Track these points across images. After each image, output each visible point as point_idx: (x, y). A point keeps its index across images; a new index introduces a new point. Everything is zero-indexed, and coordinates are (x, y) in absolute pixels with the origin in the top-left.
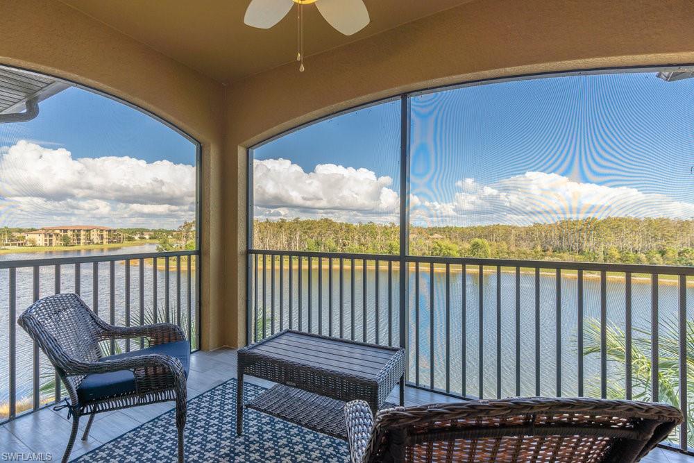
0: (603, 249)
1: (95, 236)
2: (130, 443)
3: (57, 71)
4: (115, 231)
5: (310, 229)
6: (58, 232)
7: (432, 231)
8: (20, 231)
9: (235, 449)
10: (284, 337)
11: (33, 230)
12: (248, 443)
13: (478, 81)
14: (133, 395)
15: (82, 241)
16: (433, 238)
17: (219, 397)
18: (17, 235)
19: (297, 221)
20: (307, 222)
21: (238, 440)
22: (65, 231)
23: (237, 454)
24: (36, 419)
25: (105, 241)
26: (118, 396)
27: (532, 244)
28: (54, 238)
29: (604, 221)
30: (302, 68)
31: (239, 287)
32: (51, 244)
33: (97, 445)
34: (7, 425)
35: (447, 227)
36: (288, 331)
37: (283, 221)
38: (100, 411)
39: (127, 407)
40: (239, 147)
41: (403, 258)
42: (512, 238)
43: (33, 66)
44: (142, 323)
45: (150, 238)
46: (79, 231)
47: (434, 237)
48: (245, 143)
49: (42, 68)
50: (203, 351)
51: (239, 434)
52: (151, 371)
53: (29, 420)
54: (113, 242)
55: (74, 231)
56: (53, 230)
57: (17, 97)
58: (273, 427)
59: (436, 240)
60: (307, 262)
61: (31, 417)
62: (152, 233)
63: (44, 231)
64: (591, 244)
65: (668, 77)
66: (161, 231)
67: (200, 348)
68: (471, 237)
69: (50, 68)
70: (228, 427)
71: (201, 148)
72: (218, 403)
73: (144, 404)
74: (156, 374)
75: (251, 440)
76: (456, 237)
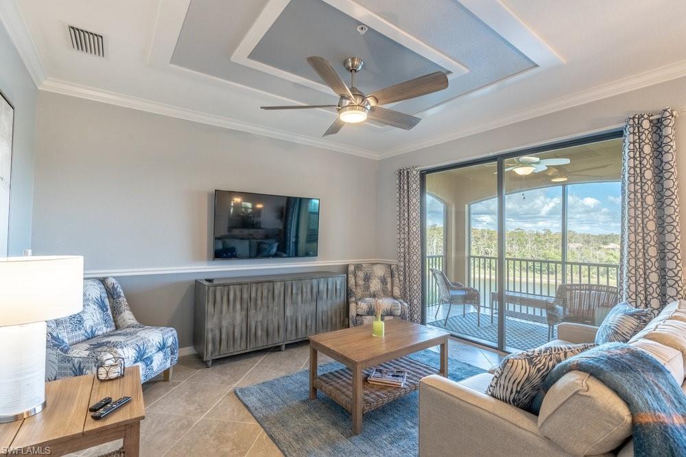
40: (466, 205)
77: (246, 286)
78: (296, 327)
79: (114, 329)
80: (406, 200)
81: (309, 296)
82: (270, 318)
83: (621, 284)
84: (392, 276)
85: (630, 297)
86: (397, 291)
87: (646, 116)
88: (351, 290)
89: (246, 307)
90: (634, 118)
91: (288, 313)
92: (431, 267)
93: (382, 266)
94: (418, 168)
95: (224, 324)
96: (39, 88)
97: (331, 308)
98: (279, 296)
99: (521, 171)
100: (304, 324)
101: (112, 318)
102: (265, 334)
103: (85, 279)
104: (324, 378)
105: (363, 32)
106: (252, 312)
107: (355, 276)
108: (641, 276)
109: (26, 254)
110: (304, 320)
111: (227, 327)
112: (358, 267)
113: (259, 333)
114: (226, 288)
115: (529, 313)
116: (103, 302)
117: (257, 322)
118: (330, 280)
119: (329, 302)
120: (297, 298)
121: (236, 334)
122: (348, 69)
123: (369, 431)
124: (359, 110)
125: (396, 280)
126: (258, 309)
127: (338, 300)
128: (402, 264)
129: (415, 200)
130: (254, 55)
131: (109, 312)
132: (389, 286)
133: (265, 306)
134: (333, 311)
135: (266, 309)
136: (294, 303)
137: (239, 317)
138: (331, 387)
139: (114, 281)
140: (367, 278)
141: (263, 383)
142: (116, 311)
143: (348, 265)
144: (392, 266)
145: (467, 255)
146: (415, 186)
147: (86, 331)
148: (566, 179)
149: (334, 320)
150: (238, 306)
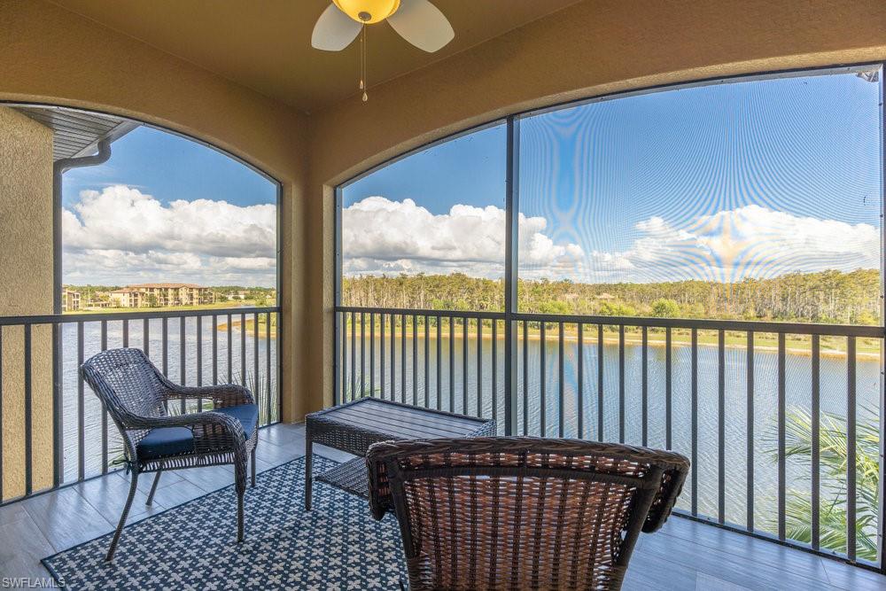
0: (849, 315)
1: (183, 295)
2: (193, 510)
3: (123, 111)
4: (206, 289)
5: (437, 286)
6: (143, 290)
7: (599, 289)
8: (104, 289)
9: (300, 523)
10: (364, 405)
11: (117, 288)
12: (316, 518)
13: (597, 96)
14: (192, 455)
15: (171, 302)
16: (601, 299)
17: (293, 472)
18: (100, 294)
19: (421, 276)
20: (434, 278)
21: (305, 515)
22: (152, 289)
23: (302, 529)
24: (105, 483)
25: (195, 301)
26: (177, 454)
27: (742, 307)
28: (139, 298)
29: (852, 275)
30: (365, 98)
31: (325, 350)
32: (136, 305)
33: (160, 510)
34: (76, 487)
35: (620, 284)
36: (369, 399)
37: (404, 277)
38: (166, 469)
39: (186, 467)
40: (324, 186)
41: (510, 316)
42: (712, 299)
43: (100, 107)
44: (215, 382)
45: (246, 299)
46: (166, 289)
47: (602, 297)
48: (330, 181)
49: (108, 108)
50: (284, 423)
51: (308, 509)
52: (210, 431)
53: (98, 483)
54: (203, 303)
55: (161, 289)
56: (138, 289)
57: (89, 139)
58: (347, 504)
59: (604, 301)
60: (436, 328)
61: (99, 481)
62: (248, 292)
63: (128, 290)
64: (832, 307)
65: (870, 77)
66: (260, 290)
67: (281, 420)
68: (653, 297)
69: (117, 108)
70: (298, 501)
71: (282, 188)
72: (291, 477)
73: (204, 466)
74: (215, 435)
75: (319, 515)
76: (632, 297)
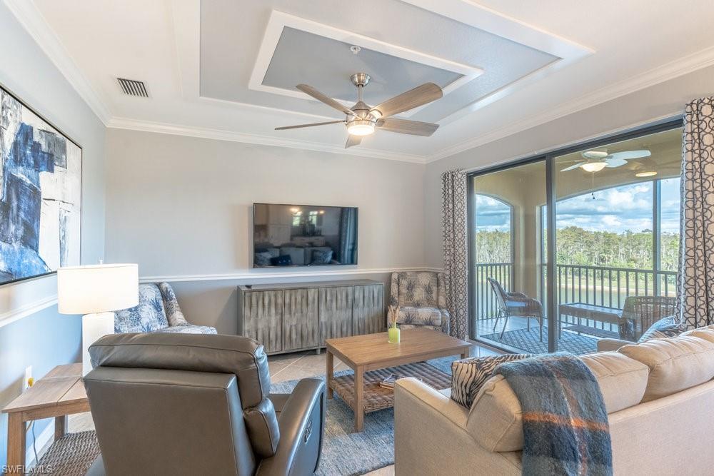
40: (536, 207)
77: (280, 292)
78: (331, 332)
79: (167, 326)
80: (451, 206)
81: (344, 302)
82: (305, 323)
83: (679, 296)
84: (438, 285)
85: (687, 312)
86: (442, 301)
87: (706, 101)
88: (393, 299)
89: (280, 311)
90: (692, 103)
91: (323, 319)
92: (489, 276)
93: (428, 275)
94: (463, 171)
95: (260, 326)
96: (107, 126)
97: (368, 315)
98: (313, 302)
99: (590, 167)
100: (339, 331)
101: (165, 317)
102: (299, 336)
103: (140, 284)
104: (341, 380)
105: (356, 52)
106: (287, 316)
107: (398, 284)
108: (700, 287)
109: (98, 262)
110: (339, 326)
111: (263, 329)
112: (402, 275)
113: (294, 336)
114: (261, 294)
115: (605, 329)
116: (157, 303)
117: (291, 326)
118: (366, 288)
119: (366, 309)
120: (331, 305)
121: (271, 337)
122: (355, 84)
123: (371, 430)
124: (365, 124)
125: (442, 290)
126: (293, 313)
127: (376, 308)
128: (448, 272)
129: (462, 205)
130: (266, 81)
131: (163, 312)
132: (434, 295)
133: (300, 311)
134: (370, 319)
135: (300, 314)
136: (329, 309)
137: (274, 321)
138: (342, 388)
139: (167, 285)
140: (411, 287)
141: (290, 381)
142: (169, 312)
143: (392, 273)
144: (439, 275)
145: (538, 262)
146: (461, 189)
147: (143, 327)
148: (655, 173)
149: (371, 326)
150: (273, 310)
